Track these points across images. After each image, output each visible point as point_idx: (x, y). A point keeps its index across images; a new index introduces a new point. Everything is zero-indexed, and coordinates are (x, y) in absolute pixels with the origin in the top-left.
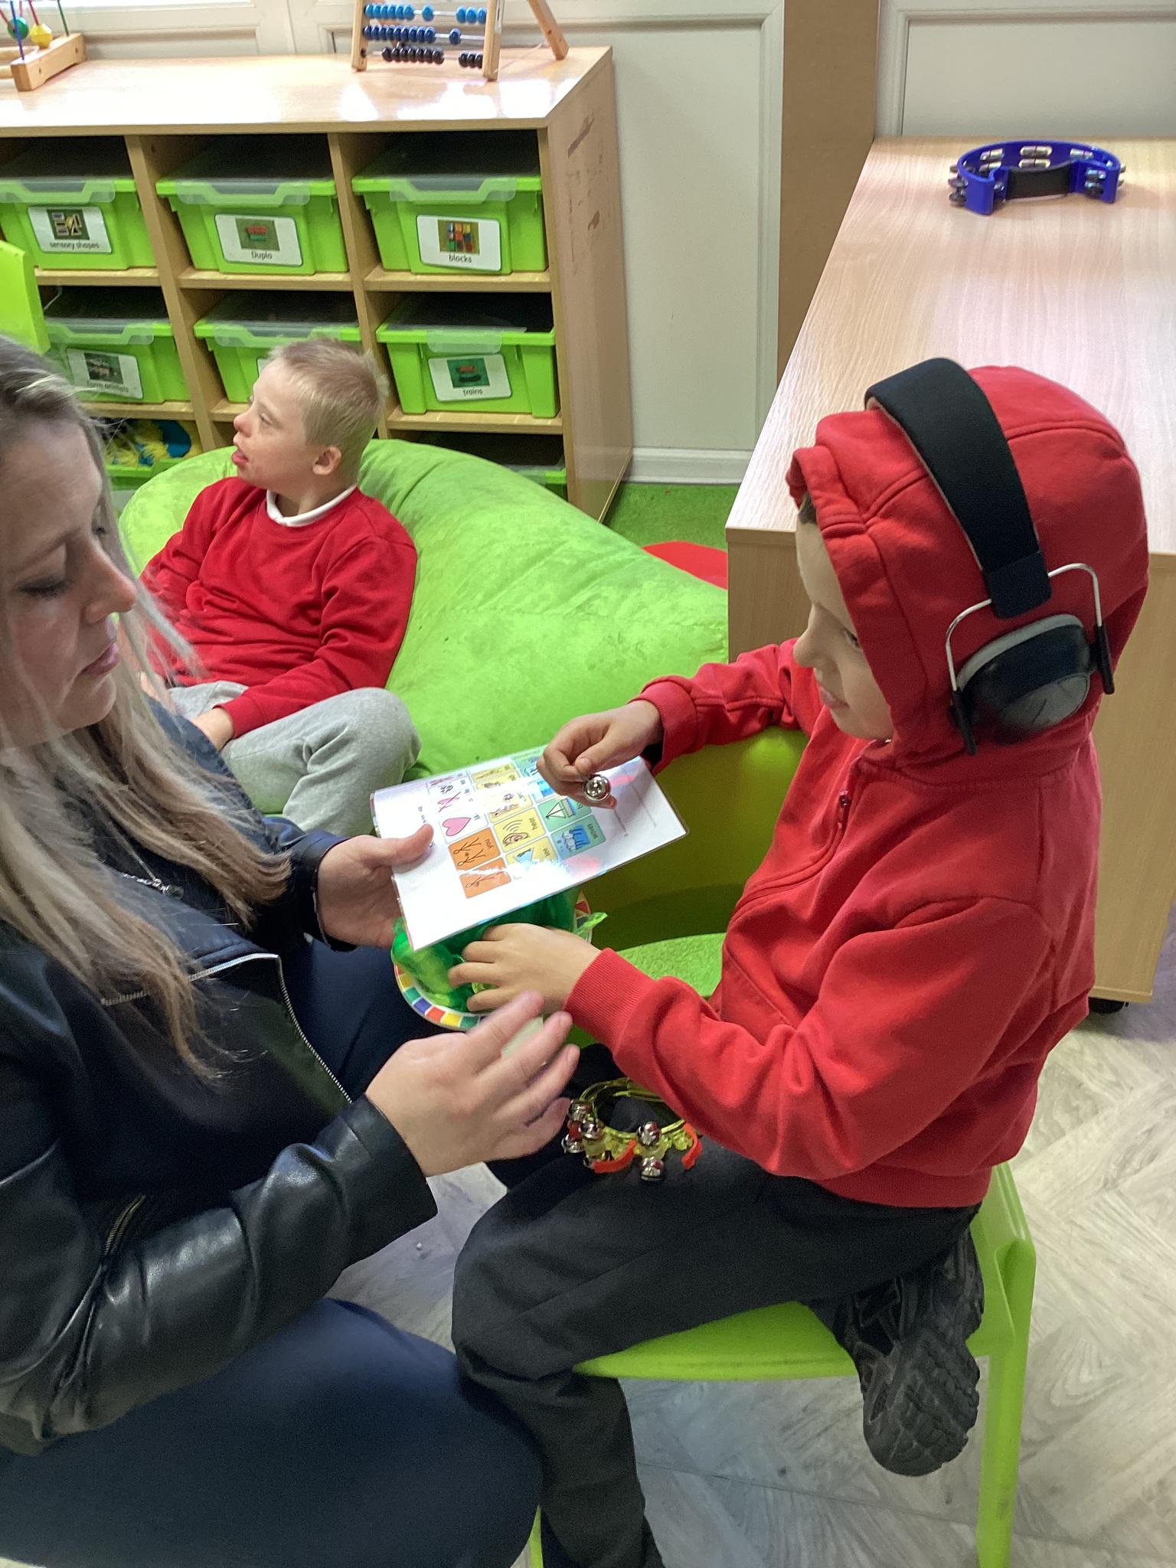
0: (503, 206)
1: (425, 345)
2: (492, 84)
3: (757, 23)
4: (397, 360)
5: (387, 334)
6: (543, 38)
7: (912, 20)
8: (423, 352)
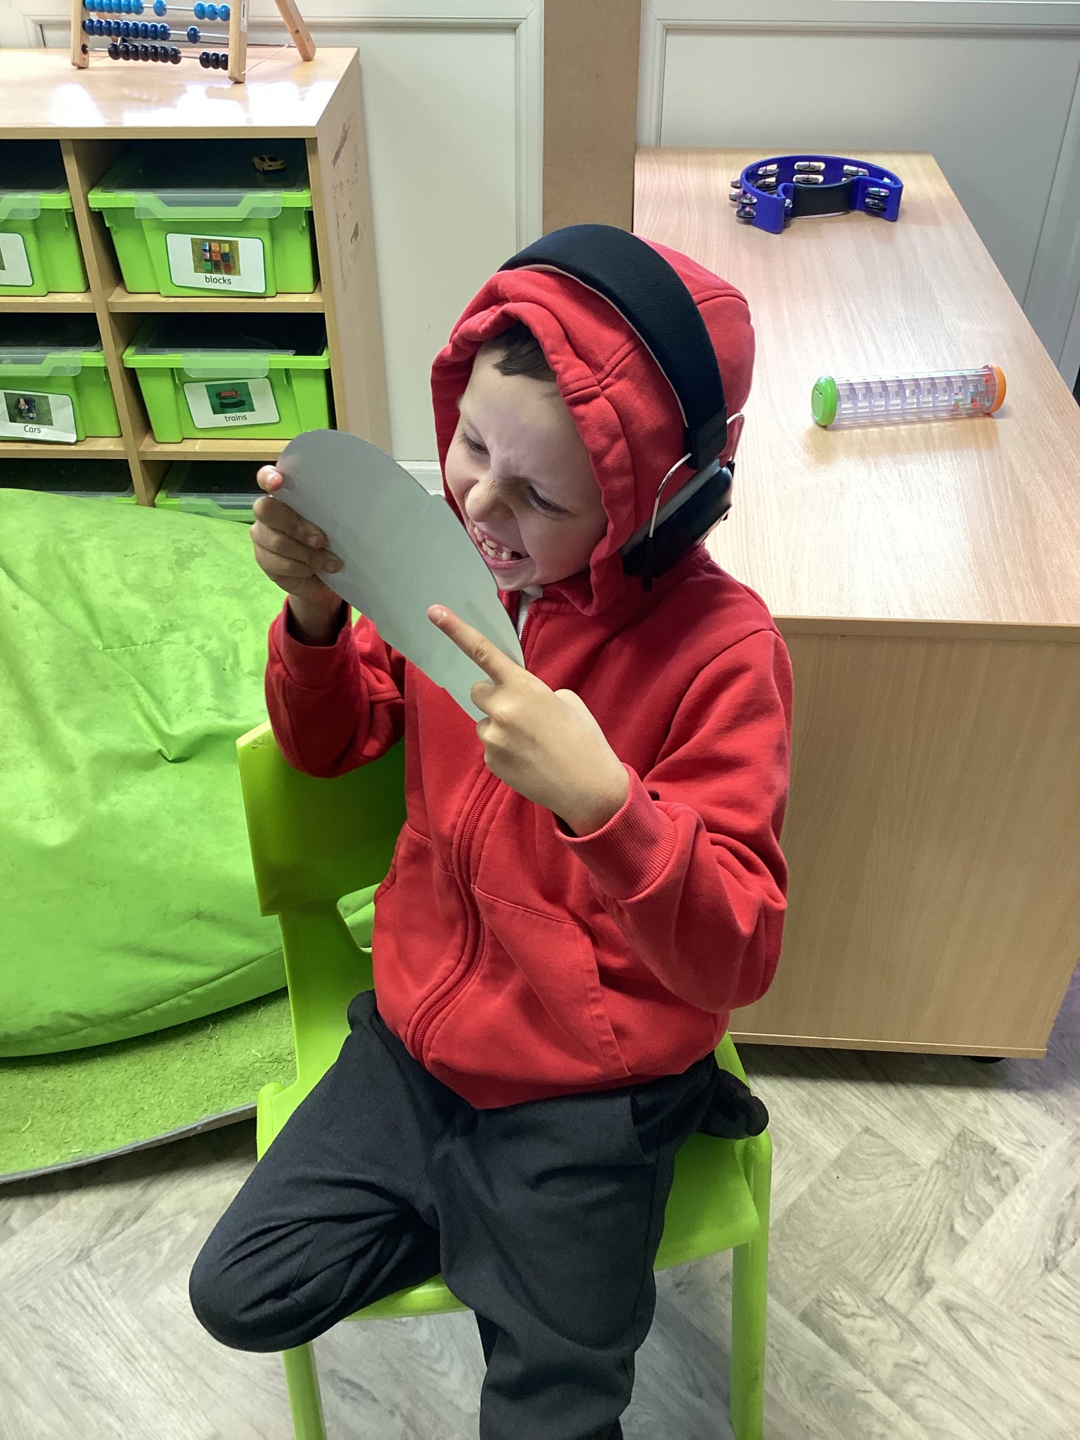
0: (266, 224)
1: (180, 370)
2: (238, 86)
3: (512, 28)
4: (147, 386)
5: (135, 359)
6: (288, 37)
7: (670, 30)
8: (178, 377)
